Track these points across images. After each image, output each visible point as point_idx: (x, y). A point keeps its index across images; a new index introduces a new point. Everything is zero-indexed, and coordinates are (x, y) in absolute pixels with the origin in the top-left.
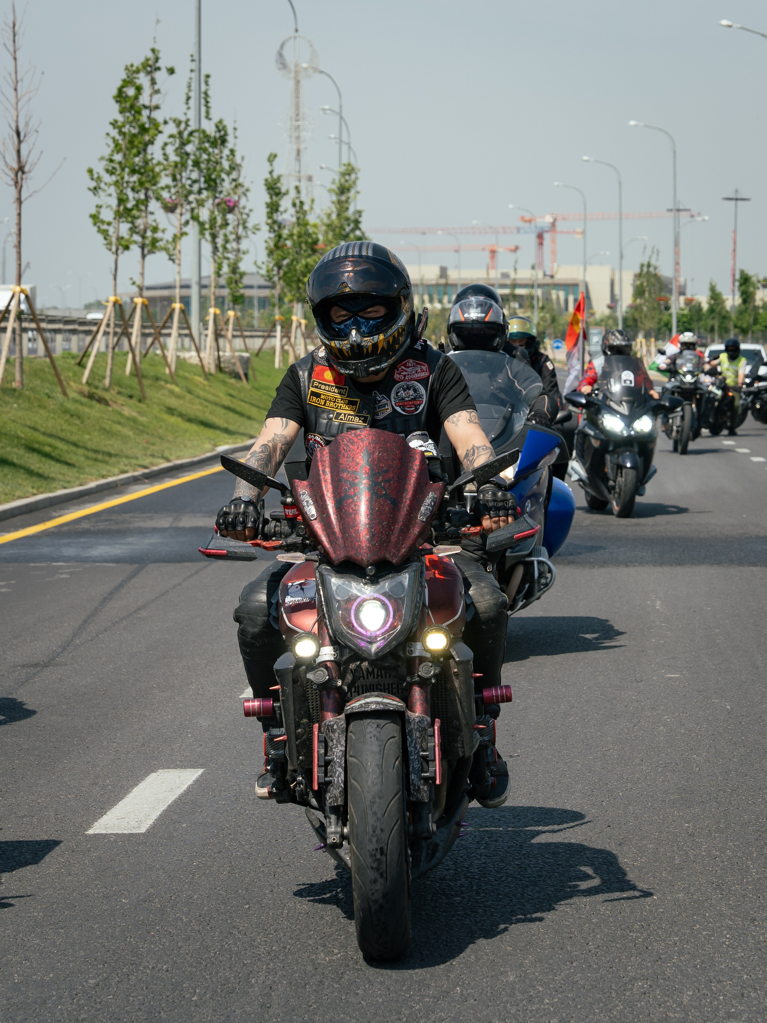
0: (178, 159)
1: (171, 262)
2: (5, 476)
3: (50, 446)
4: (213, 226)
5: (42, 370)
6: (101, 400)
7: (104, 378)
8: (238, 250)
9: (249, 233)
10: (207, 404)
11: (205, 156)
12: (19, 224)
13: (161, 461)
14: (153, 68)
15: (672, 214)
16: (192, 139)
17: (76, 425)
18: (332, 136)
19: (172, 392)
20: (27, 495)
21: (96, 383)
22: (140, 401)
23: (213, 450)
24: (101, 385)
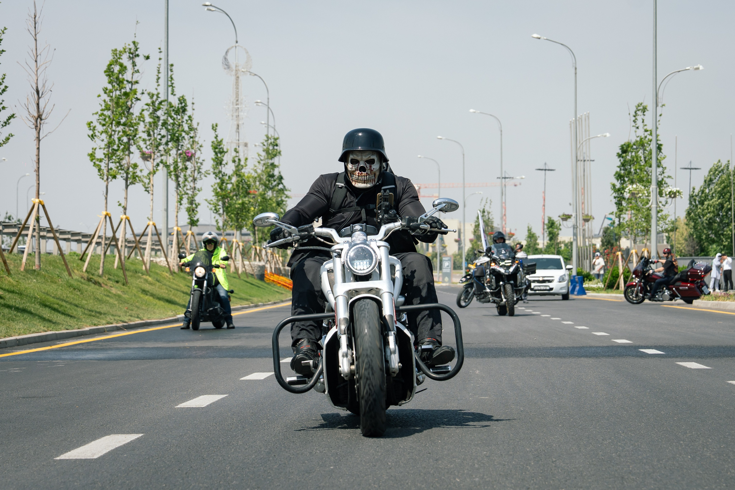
0: (151, 120)
1: (147, 192)
2: (25, 319)
3: (58, 304)
4: (176, 168)
5: (55, 261)
6: (96, 283)
7: (99, 269)
8: (195, 188)
9: (202, 176)
10: (172, 290)
11: (171, 121)
12: (38, 155)
13: (137, 319)
14: (134, 55)
15: (499, 180)
16: (162, 106)
17: (77, 295)
18: (263, 122)
19: (146, 281)
20: (40, 331)
21: (93, 272)
22: (124, 285)
23: (175, 316)
24: (96, 273)
